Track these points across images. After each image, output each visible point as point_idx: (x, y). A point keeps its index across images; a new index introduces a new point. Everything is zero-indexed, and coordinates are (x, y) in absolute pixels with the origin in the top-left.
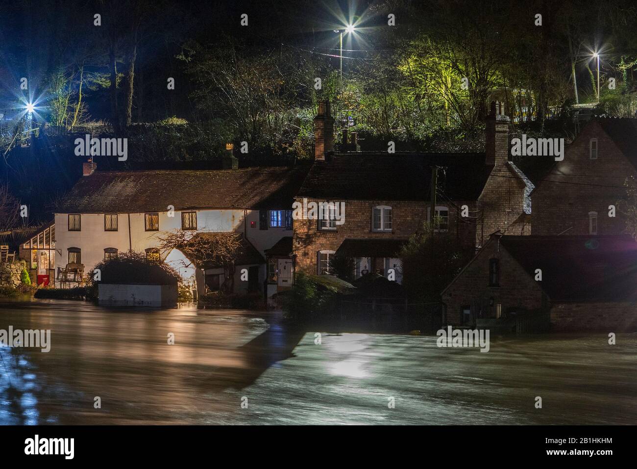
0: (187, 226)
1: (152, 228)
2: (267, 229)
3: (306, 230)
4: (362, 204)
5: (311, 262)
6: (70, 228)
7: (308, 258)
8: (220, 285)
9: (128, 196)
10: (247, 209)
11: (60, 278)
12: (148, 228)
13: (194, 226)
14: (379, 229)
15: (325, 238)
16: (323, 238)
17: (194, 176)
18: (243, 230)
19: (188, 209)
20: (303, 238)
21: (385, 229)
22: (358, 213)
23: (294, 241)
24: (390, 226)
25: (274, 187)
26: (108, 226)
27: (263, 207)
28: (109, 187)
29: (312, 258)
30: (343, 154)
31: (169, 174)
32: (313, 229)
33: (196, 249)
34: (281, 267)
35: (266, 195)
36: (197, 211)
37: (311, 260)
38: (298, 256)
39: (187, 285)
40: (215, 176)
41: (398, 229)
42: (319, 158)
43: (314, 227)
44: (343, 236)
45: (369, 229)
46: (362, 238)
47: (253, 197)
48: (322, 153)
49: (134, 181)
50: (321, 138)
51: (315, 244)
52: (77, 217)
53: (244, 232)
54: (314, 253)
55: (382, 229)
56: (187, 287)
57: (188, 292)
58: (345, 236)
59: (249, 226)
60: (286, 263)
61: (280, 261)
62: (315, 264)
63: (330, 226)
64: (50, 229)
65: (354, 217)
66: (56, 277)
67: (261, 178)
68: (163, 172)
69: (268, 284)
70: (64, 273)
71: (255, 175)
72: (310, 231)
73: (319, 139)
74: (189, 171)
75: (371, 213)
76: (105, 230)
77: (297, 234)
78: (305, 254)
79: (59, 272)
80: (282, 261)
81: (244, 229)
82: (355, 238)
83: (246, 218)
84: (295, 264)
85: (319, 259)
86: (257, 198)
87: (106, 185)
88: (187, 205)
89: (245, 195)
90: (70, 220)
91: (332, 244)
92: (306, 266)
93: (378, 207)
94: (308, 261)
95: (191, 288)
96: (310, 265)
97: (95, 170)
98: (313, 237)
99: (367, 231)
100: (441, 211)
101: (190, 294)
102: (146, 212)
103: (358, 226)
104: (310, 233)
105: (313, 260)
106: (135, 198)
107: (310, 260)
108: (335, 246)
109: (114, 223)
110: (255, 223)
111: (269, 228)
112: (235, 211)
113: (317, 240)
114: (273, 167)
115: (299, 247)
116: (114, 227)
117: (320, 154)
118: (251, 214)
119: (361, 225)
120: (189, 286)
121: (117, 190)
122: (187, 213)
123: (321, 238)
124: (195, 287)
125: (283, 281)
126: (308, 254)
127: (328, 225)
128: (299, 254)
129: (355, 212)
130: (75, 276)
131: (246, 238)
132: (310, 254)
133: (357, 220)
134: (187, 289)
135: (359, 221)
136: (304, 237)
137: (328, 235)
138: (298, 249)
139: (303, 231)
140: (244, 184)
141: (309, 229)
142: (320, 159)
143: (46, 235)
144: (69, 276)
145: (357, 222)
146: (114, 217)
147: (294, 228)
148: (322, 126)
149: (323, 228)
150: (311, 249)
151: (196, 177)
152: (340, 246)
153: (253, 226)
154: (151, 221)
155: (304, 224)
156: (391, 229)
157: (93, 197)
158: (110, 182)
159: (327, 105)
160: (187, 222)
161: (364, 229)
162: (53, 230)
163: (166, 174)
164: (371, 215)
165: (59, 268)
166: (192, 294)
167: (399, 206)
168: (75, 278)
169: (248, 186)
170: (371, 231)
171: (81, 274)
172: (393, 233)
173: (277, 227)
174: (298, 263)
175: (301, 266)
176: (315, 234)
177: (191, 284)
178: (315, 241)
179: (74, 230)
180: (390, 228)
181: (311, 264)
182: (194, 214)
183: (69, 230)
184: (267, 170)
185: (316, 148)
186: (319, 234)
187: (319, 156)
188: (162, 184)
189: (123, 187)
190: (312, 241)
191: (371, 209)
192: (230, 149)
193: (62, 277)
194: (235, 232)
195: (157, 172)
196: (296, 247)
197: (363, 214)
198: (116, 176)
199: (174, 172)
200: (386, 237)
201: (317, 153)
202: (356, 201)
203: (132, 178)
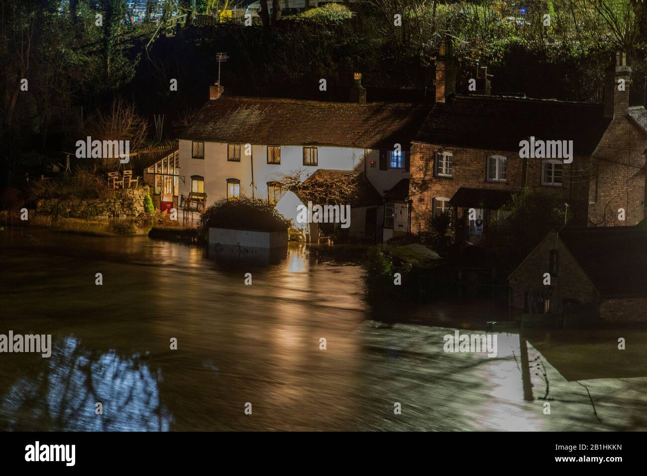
0: (308, 161)
1: (274, 161)
2: (387, 170)
3: (422, 176)
4: (477, 153)
5: (427, 208)
6: (194, 155)
7: (424, 204)
8: (335, 229)
9: (252, 125)
10: (367, 148)
11: (183, 205)
12: (270, 161)
13: (316, 161)
14: (494, 179)
15: (441, 185)
16: (439, 185)
17: (319, 108)
18: (362, 169)
19: (309, 144)
20: (419, 184)
21: (500, 180)
22: (474, 162)
23: (410, 186)
24: (505, 176)
25: (396, 126)
26: (231, 156)
27: (384, 147)
28: (235, 113)
29: (427, 205)
30: (463, 97)
31: (294, 104)
32: (429, 175)
33: (309, 193)
34: (397, 211)
35: (388, 134)
36: (318, 147)
37: (427, 206)
38: (414, 201)
39: (300, 228)
40: (339, 109)
41: (512, 180)
42: (439, 100)
43: (430, 173)
44: (458, 184)
45: (485, 179)
46: (476, 187)
47: (374, 135)
48: (442, 95)
49: (259, 109)
50: (442, 80)
51: (431, 190)
52: (201, 144)
53: (363, 171)
54: (429, 199)
55: (497, 179)
56: (300, 231)
57: (301, 235)
58: (460, 185)
59: (369, 165)
60: (402, 207)
61: (396, 205)
62: (430, 211)
63: (446, 173)
64: (174, 155)
65: (469, 166)
66: (179, 204)
67: (385, 114)
68: (288, 101)
69: (385, 228)
70: (187, 201)
71: (378, 111)
72: (426, 177)
73: (439, 80)
74: (314, 102)
75: (486, 162)
76: (228, 160)
77: (413, 179)
78: (421, 200)
79: (182, 199)
80: (398, 206)
81: (364, 168)
82: (470, 187)
83: (366, 157)
84: (411, 209)
85: (434, 206)
86: (378, 137)
87: (232, 111)
88: (309, 139)
89: (366, 132)
90: (194, 147)
91: (447, 191)
92: (422, 212)
93: (494, 157)
94: (424, 207)
95: (304, 232)
96: (425, 211)
97: (222, 94)
98: (429, 183)
99: (482, 180)
100: (555, 165)
101: (303, 237)
102: (269, 144)
103: (474, 175)
104: (426, 179)
105: (429, 207)
106: (259, 127)
107: (425, 206)
108: (451, 194)
109: (237, 152)
110: (375, 163)
111: (388, 169)
112: (355, 149)
113: (433, 186)
114: (397, 103)
115: (415, 193)
116: (237, 156)
117: (440, 96)
118: (371, 153)
119: (477, 174)
120: (303, 229)
121: (242, 118)
122: (308, 148)
123: (437, 185)
124: (308, 231)
125: (399, 226)
126: (423, 200)
127: (444, 171)
128: (415, 199)
129: (470, 160)
130: (198, 205)
131: (365, 177)
132: (426, 200)
133: (472, 169)
134: (300, 233)
135: (474, 170)
136: (420, 182)
137: (444, 182)
138: (414, 194)
139: (419, 176)
140: (367, 120)
141: (425, 175)
142: (441, 101)
143: (170, 159)
144: (192, 204)
145: (472, 170)
146: (237, 147)
147: (411, 172)
148: (443, 68)
149: (440, 174)
150: (427, 195)
151: (320, 108)
152: (454, 193)
153: (373, 166)
154: (273, 153)
155: (420, 170)
156: (505, 180)
157: (218, 123)
158: (235, 108)
159: (449, 46)
160: (308, 157)
161: (479, 177)
162: (177, 155)
163: (291, 104)
164: (486, 165)
165: (182, 196)
166: (305, 238)
167: (514, 157)
168: (197, 207)
169: (371, 122)
170: (486, 181)
171: (203, 203)
172: (507, 184)
173: (397, 168)
174: (413, 208)
175: (417, 212)
176: (431, 180)
177: (304, 228)
178: (431, 188)
179: (198, 158)
180: (505, 178)
181: (427, 210)
182: (315, 150)
183: (193, 157)
184: (391, 106)
185: (436, 90)
186: (435, 180)
187: (440, 98)
188: (287, 114)
189: (248, 115)
190: (428, 187)
191: (487, 158)
192: (358, 78)
193: (185, 205)
194: (355, 171)
195: (283, 101)
196: (412, 192)
197: (478, 163)
198: (242, 102)
199: (299, 102)
200: (500, 187)
201: (438, 95)
202: (471, 150)
203: (258, 105)
